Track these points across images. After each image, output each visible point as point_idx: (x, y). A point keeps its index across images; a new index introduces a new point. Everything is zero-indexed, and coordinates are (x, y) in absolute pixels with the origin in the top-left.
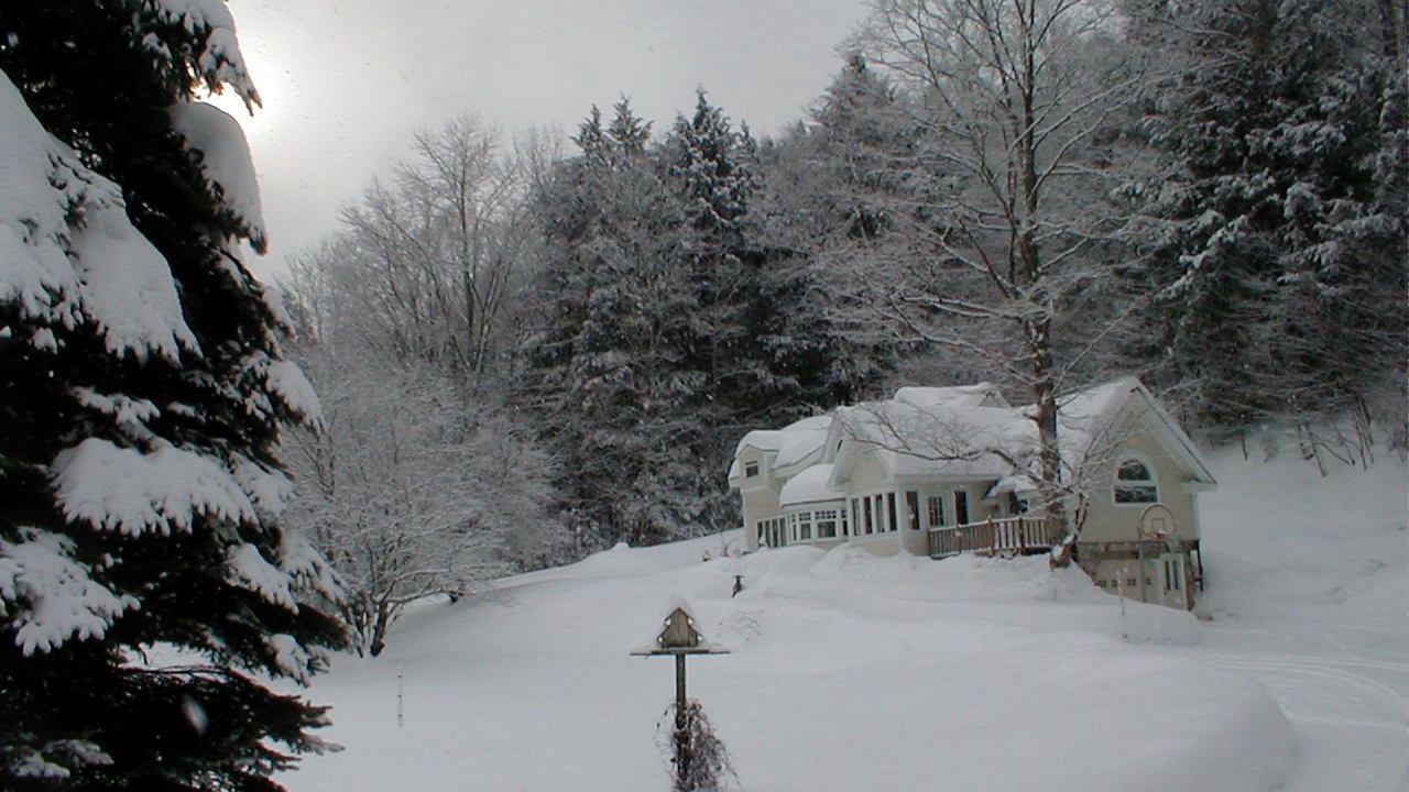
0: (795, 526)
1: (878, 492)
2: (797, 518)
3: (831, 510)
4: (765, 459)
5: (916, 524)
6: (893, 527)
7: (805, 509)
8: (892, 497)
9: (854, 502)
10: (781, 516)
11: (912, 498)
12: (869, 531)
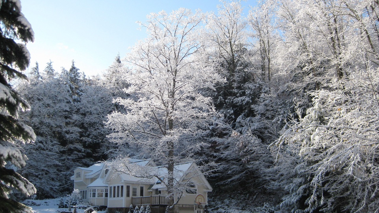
0: (91, 193)
1: (118, 185)
2: (92, 191)
3: (102, 189)
4: (83, 172)
5: (128, 195)
6: (122, 196)
7: (94, 188)
8: (122, 187)
9: (111, 187)
10: (86, 190)
11: (128, 187)
12: (114, 196)
